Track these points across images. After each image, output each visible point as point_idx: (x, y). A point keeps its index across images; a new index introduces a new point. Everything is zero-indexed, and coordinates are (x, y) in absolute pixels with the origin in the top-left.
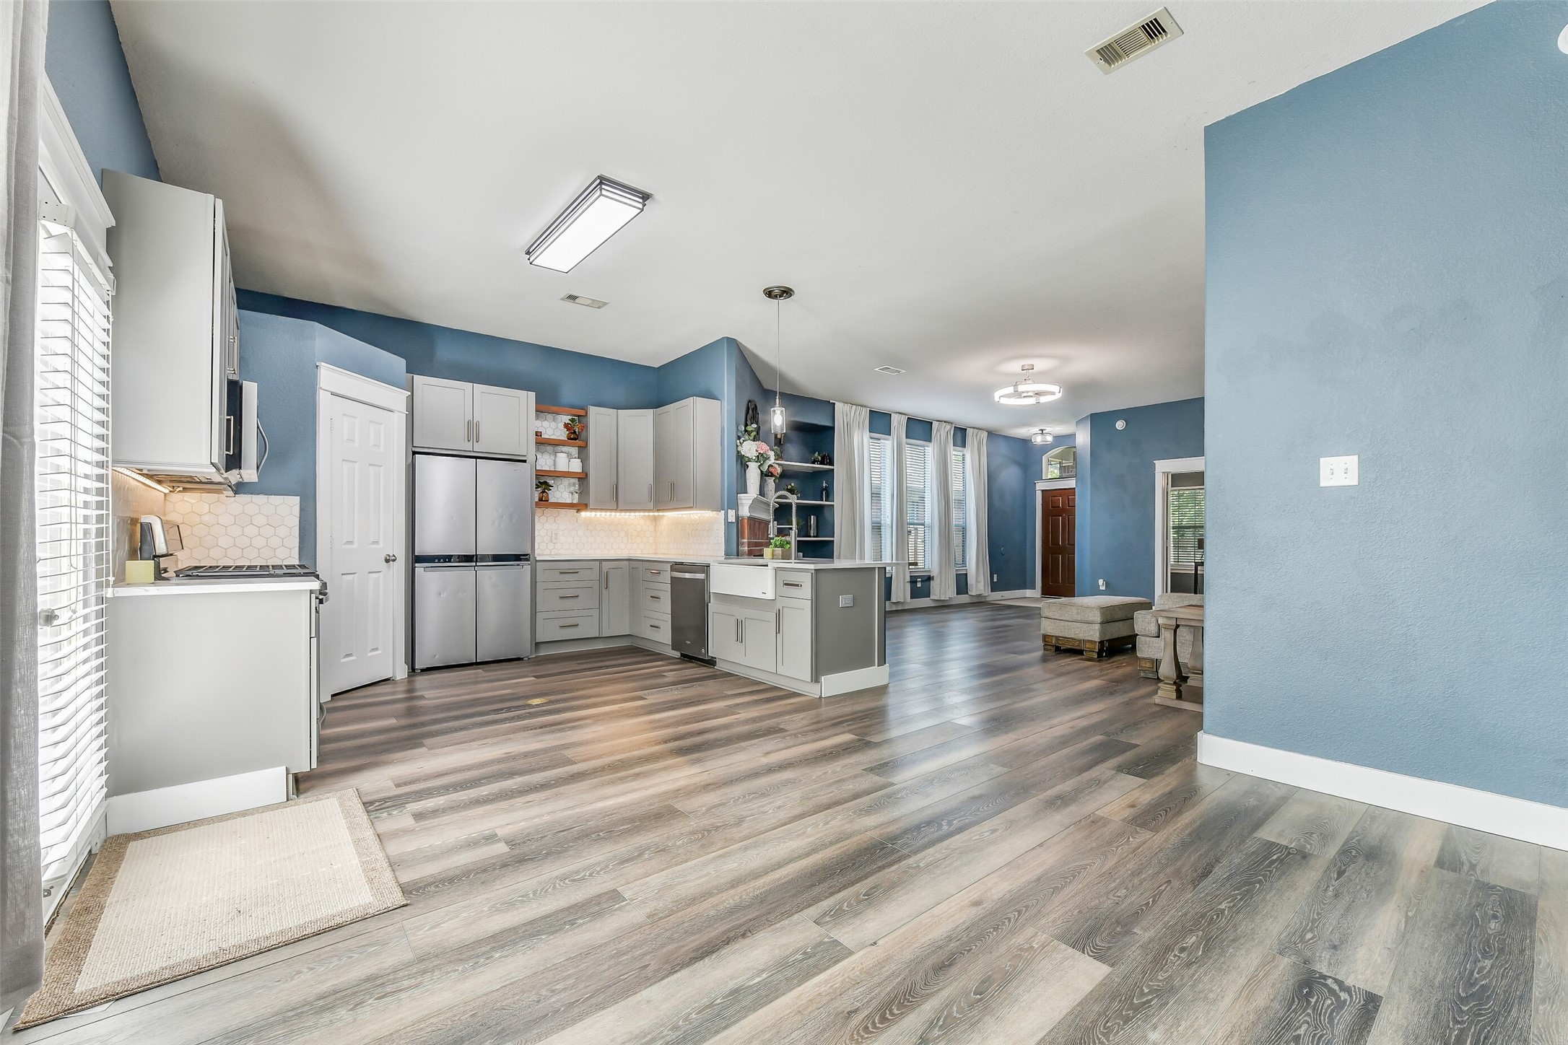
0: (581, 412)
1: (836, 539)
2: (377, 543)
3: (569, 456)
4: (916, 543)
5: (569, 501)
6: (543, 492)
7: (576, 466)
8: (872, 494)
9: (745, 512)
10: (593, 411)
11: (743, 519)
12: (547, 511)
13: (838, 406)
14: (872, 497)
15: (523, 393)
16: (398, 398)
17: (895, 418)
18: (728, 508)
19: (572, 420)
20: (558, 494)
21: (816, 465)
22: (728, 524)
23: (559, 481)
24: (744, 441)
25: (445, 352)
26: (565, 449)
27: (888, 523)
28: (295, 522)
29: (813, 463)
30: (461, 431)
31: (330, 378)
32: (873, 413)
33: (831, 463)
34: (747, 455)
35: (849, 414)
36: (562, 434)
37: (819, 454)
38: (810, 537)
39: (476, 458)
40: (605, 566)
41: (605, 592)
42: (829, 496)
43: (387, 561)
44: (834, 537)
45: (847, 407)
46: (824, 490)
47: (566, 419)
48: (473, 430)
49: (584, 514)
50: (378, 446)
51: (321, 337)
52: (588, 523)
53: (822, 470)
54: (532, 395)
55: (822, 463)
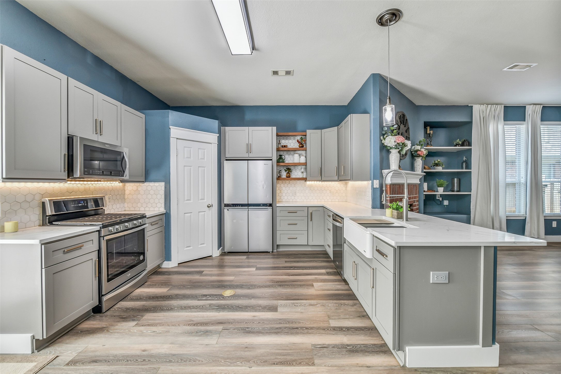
0: (304, 134)
1: (473, 193)
2: (203, 199)
3: (300, 155)
4: (552, 194)
5: (301, 177)
6: (288, 173)
7: (303, 160)
8: (506, 162)
9: (389, 181)
10: (308, 132)
11: (386, 185)
12: (291, 182)
13: (476, 108)
14: (506, 164)
15: (270, 128)
16: (213, 138)
17: (529, 110)
18: (374, 179)
19: (301, 138)
20: (296, 173)
21: (457, 147)
22: (374, 189)
23: (296, 167)
24: (387, 136)
25: (248, 116)
26: (299, 152)
27: (522, 182)
28: (162, 192)
29: (456, 146)
30: (244, 148)
31: (175, 132)
32: (506, 108)
33: (470, 144)
34: (388, 145)
35: (485, 112)
36: (297, 145)
37: (460, 140)
38: (453, 191)
39: (248, 160)
40: (311, 210)
41: (310, 223)
42: (468, 166)
43: (208, 207)
44: (471, 192)
45: (483, 107)
46: (463, 162)
47: (299, 138)
48: (249, 148)
49: (308, 183)
50: (204, 159)
51: (173, 115)
52: (311, 186)
53: (461, 150)
54: (275, 128)
55: (463, 145)
